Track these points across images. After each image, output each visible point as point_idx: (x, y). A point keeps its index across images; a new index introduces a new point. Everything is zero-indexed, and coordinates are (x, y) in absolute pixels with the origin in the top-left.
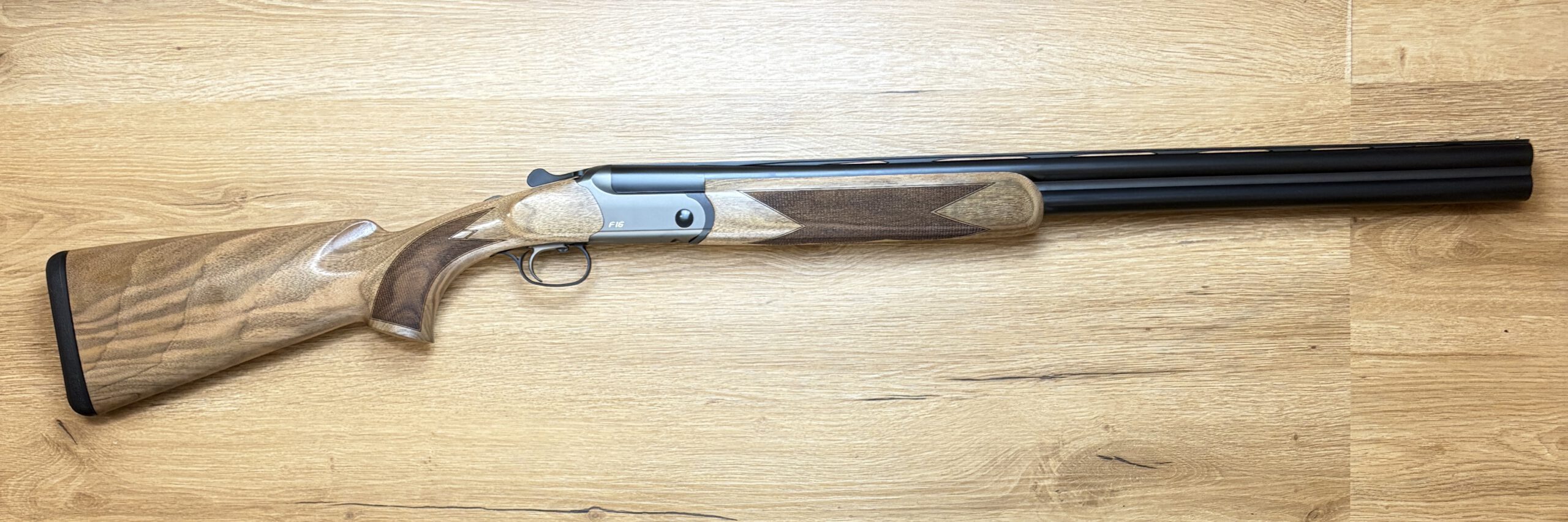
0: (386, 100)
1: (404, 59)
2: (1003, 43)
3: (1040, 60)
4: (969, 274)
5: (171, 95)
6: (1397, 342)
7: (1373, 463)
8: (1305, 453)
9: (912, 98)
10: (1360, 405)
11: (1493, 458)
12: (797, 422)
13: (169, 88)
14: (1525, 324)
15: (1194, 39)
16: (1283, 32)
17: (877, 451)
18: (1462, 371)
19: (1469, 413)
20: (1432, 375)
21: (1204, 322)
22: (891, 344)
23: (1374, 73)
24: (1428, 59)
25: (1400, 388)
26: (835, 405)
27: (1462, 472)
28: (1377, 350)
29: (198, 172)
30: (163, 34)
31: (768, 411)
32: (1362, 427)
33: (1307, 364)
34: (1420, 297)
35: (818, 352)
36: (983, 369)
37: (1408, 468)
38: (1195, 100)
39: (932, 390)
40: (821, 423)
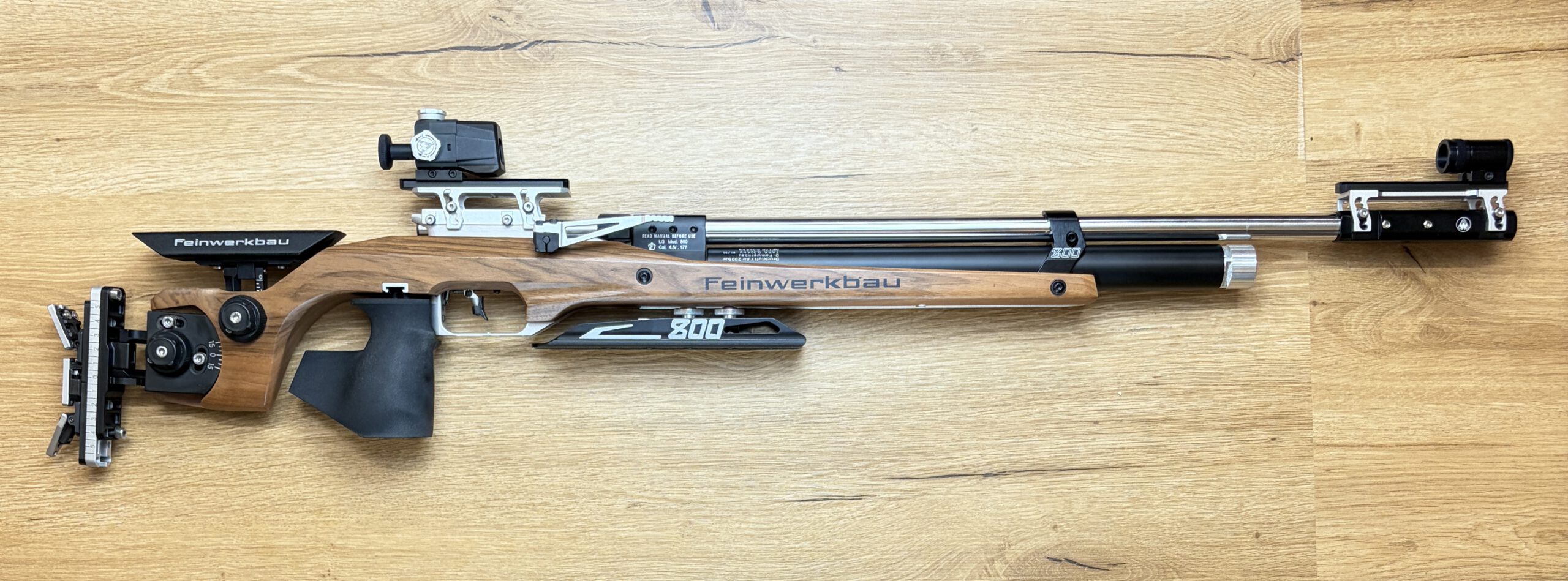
0: (280, 191)
1: (299, 148)
2: (935, 123)
3: (975, 140)
4: (905, 367)
5: (49, 189)
6: (1362, 433)
7: (1341, 561)
8: (1268, 552)
9: (841, 183)
10: (1325, 499)
11: (1468, 555)
12: (725, 525)
13: (48, 182)
14: (1497, 411)
15: (1140, 116)
16: (1232, 108)
17: (811, 556)
18: (1432, 462)
19: (1441, 506)
20: (1401, 466)
21: (1156, 414)
22: (823, 442)
23: (1329, 149)
24: (1385, 134)
25: (1367, 481)
26: (764, 507)
27: (1437, 569)
28: (1341, 441)
29: (79, 271)
30: (41, 125)
31: (695, 514)
32: (1328, 523)
33: (1266, 458)
34: (1386, 384)
35: (746, 450)
36: (922, 467)
37: (1379, 566)
38: (1142, 179)
39: (869, 490)
40: (751, 526)
